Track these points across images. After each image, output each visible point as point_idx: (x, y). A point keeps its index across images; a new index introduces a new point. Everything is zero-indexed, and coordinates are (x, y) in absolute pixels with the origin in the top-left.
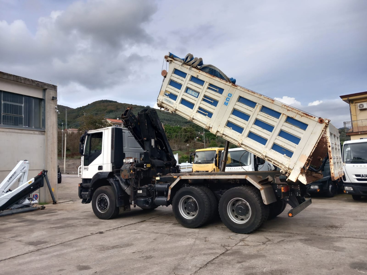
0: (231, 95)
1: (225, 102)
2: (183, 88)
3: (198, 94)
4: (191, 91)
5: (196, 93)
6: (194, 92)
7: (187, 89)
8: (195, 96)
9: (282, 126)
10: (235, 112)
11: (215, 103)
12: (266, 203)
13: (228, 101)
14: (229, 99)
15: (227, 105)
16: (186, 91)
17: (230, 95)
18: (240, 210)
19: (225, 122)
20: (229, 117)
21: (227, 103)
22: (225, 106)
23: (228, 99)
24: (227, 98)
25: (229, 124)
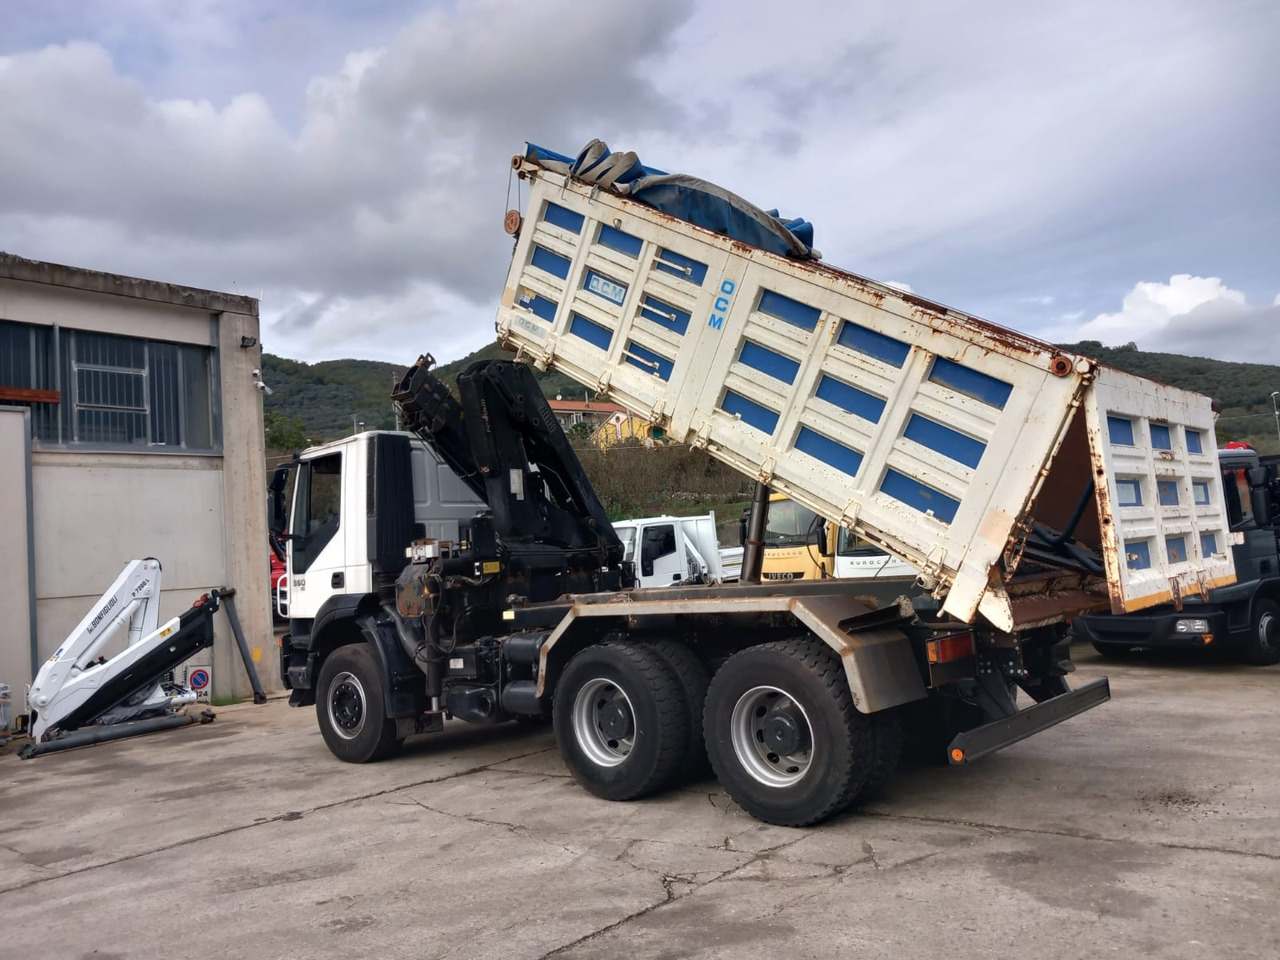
0: (732, 285)
1: (713, 316)
2: (575, 273)
3: (624, 290)
4: (602, 281)
5: (618, 288)
6: (612, 285)
7: (590, 273)
8: (616, 300)
9: (914, 398)
10: (751, 353)
11: (678, 320)
12: (863, 707)
13: (724, 309)
14: (726, 302)
15: (719, 328)
16: (586, 284)
17: (728, 287)
18: (780, 733)
19: (713, 394)
20: (730, 372)
21: (721, 320)
22: (713, 331)
23: (722, 304)
24: (719, 299)
25: (731, 401)
